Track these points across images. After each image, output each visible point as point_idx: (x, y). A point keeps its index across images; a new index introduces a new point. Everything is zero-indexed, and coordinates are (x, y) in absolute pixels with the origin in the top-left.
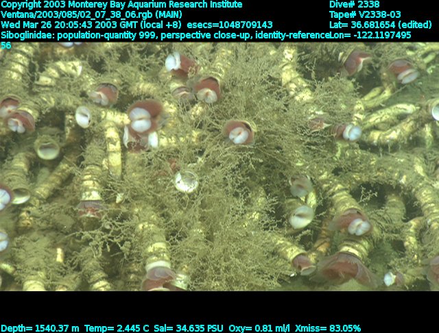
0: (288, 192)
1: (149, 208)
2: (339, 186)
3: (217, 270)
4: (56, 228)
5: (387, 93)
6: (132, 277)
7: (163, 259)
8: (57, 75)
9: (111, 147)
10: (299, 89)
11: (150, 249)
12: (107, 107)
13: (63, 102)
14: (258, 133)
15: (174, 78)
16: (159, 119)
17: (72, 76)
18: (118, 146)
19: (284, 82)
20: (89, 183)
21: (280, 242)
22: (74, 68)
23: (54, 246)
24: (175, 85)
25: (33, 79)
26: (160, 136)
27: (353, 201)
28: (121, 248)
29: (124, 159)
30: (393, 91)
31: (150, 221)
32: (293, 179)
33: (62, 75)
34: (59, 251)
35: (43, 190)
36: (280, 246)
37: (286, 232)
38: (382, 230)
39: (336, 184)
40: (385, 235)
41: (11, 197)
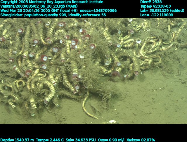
0: (105, 58)
1: (74, 61)
2: (116, 57)
3: (86, 75)
4: (57, 64)
5: (129, 36)
6: (71, 75)
7: (76, 72)
8: (58, 33)
9: (67, 48)
10: (107, 37)
11: (74, 70)
12: (67, 40)
13: (59, 38)
15: (82, 34)
16: (78, 43)
17: (62, 33)
18: (69, 48)
19: (104, 35)
21: (102, 68)
22: (62, 31)
23: (57, 68)
24: (81, 35)
25: (54, 33)
26: (78, 46)
27: (118, 60)
28: (68, 70)
29: (70, 51)
31: (74, 64)
32: (106, 55)
33: (59, 33)
34: (58, 69)
35: (55, 56)
37: (104, 66)
38: (125, 66)
40: (125, 67)
41: (48, 58)
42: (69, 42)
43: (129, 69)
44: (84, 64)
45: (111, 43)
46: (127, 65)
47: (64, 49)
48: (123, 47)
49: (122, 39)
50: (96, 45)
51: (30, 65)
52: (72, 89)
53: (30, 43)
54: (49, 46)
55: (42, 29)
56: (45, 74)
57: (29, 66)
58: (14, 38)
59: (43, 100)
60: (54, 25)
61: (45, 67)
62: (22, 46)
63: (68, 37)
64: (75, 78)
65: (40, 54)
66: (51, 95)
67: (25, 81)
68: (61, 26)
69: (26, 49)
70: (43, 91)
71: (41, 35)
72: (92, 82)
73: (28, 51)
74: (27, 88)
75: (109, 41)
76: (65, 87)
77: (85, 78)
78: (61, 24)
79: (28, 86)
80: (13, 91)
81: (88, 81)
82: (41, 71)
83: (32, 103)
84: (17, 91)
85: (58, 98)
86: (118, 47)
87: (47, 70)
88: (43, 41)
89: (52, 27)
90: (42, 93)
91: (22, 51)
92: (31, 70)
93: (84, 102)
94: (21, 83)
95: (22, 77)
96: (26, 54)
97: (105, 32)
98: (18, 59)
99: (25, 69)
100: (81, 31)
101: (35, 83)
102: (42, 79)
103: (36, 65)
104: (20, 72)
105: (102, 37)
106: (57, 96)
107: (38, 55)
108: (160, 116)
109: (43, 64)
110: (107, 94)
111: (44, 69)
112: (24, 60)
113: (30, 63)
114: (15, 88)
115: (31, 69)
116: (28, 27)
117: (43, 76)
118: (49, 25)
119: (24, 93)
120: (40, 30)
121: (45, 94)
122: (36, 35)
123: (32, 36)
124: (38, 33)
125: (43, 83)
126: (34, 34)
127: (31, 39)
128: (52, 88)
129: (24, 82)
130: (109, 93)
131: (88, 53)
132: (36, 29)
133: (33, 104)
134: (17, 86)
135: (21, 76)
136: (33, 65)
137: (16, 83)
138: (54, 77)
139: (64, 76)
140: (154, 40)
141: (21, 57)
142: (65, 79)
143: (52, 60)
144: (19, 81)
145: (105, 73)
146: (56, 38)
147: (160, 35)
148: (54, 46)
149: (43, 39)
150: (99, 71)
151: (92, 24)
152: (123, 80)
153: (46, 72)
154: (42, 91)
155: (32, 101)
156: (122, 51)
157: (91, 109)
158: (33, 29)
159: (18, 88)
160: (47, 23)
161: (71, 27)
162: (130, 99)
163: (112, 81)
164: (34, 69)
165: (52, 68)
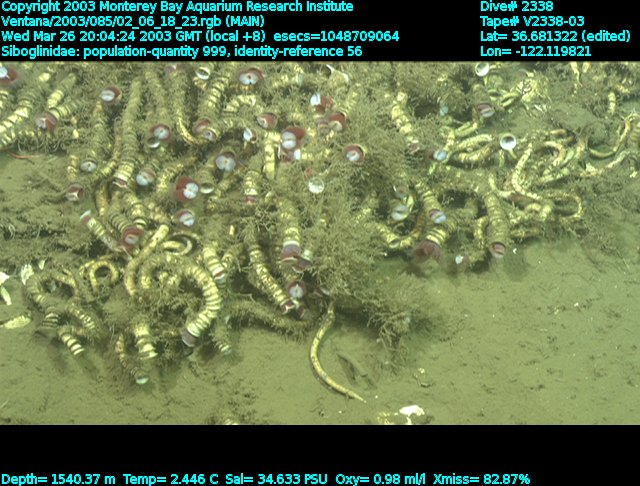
0: (393, 195)
1: (290, 202)
2: (429, 192)
3: (329, 250)
4: (229, 211)
5: (475, 126)
6: (277, 248)
7: (296, 240)
8: (238, 105)
9: (268, 158)
10: (403, 124)
11: (286, 232)
12: (269, 129)
13: (239, 124)
14: (368, 154)
15: (317, 111)
16: (302, 140)
17: (249, 106)
18: (273, 158)
19: (393, 117)
20: (249, 183)
21: (383, 230)
22: (250, 100)
23: (228, 225)
24: (317, 116)
25: (222, 106)
26: (302, 152)
27: (438, 204)
28: (269, 230)
29: (276, 167)
30: (479, 124)
31: (289, 213)
32: (397, 187)
33: (242, 105)
34: (232, 228)
35: (225, 185)
36: (383, 233)
37: (388, 222)
38: (458, 224)
39: (426, 191)
40: (459, 228)
41: (199, 189)
42: (275, 137)
43: (470, 236)
44: (324, 211)
45: (414, 146)
46: (468, 221)
47: (255, 160)
48: (454, 163)
49: (451, 135)
50: (365, 150)
51: (138, 212)
52: (279, 296)
53: (139, 138)
54: (205, 151)
55: (183, 92)
56: (186, 245)
57: (134, 213)
58: (87, 119)
59: (178, 332)
60: (223, 79)
61: (188, 220)
62: (113, 147)
63: (270, 121)
64: (292, 258)
65: (172, 175)
66: (206, 315)
67: (119, 264)
68: (247, 81)
69: (128, 158)
70: (181, 300)
71: (178, 112)
72: (347, 273)
73: (132, 164)
74: (124, 287)
75: (410, 139)
76: (255, 289)
77: (326, 258)
78: (250, 77)
79: (129, 284)
80: (76, 298)
81: (334, 270)
82: (175, 234)
83: (140, 338)
84: (90, 298)
85: (230, 326)
86: (439, 158)
87: (193, 232)
88: (185, 133)
89: (218, 86)
90: (174, 307)
91: (112, 164)
92: (140, 227)
93: (316, 342)
94: (105, 272)
95: (111, 252)
96: (125, 173)
97: (398, 107)
98: (99, 189)
99: (122, 223)
100: (315, 100)
101: (154, 273)
102: (178, 259)
103: (159, 212)
104: (102, 233)
105: (386, 122)
106: (227, 319)
107: (164, 177)
108: (573, 398)
109: (182, 210)
110: (395, 317)
111: (186, 226)
112: (117, 193)
113: (137, 204)
114: (85, 290)
115: (142, 224)
116: (135, 85)
117: (181, 249)
118: (206, 77)
119: (113, 307)
120: (177, 94)
121: (186, 311)
122: (163, 111)
123: (149, 114)
124: (168, 106)
125: (180, 272)
126: (155, 106)
127: (146, 126)
128: (212, 291)
129: (116, 267)
130: (403, 314)
131: (338, 176)
132: (163, 90)
133: (145, 343)
134: (90, 282)
135: (106, 247)
136: (147, 211)
137: (86, 270)
138: (220, 255)
139: (252, 253)
140: (560, 141)
141: (110, 185)
142: (256, 263)
143: (216, 198)
144: (100, 264)
145: (392, 247)
146: (229, 121)
147: (582, 125)
148: (222, 151)
149: (186, 127)
150: (372, 238)
151: (353, 81)
152: (453, 271)
153: (190, 238)
154: (178, 301)
155: (142, 331)
156: (452, 175)
157: (338, 366)
158: (151, 90)
159: (95, 290)
160: (202, 71)
161: (281, 88)
162: (475, 336)
163: (413, 275)
164: (153, 226)
165: (211, 222)
